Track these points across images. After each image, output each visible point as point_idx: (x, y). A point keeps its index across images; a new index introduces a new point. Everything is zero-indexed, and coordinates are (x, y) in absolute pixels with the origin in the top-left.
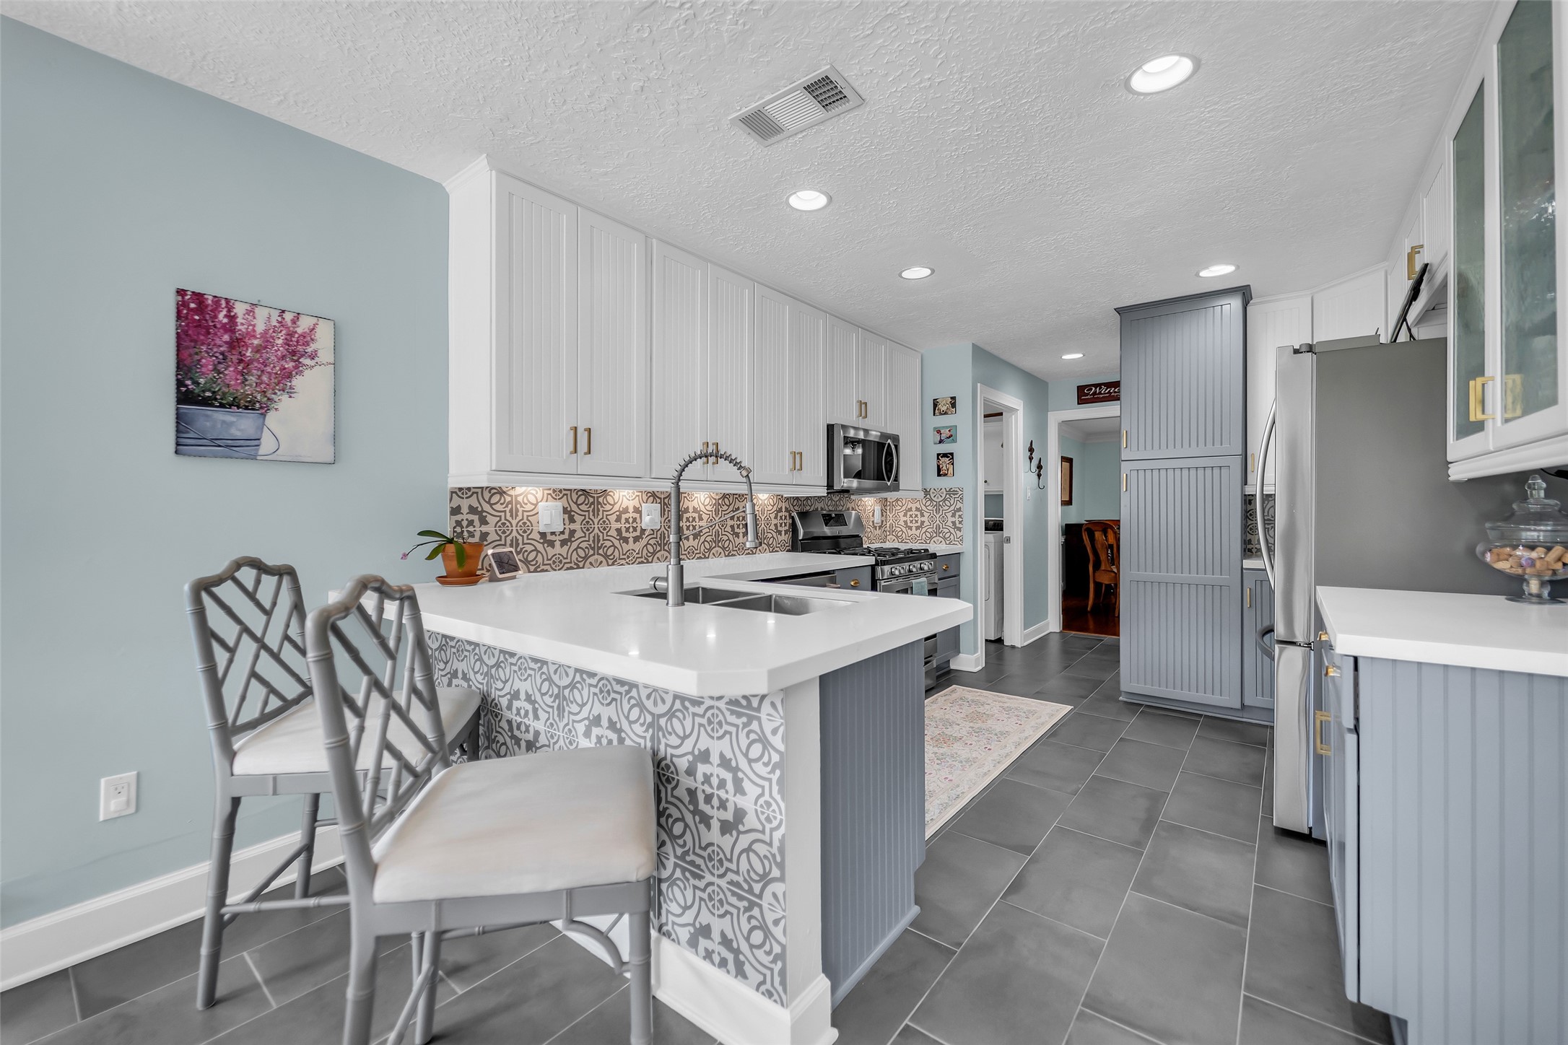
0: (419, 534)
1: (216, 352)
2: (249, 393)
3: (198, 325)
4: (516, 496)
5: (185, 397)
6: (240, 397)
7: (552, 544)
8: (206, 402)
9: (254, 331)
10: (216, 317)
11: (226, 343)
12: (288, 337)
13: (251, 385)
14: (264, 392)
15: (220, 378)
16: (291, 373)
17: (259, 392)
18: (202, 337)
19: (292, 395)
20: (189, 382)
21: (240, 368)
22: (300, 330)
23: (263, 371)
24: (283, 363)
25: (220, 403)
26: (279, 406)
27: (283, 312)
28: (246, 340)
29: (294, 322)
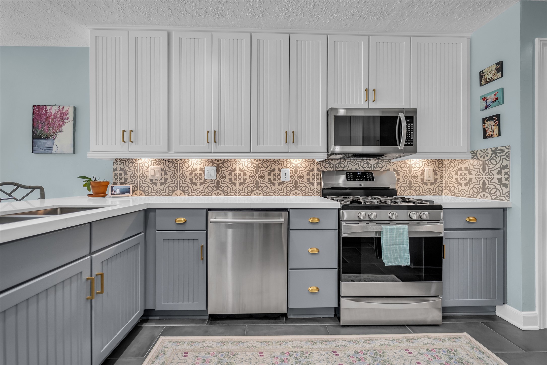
0: (78, 178)
1: (42, 122)
2: (50, 133)
3: (38, 115)
4: (139, 164)
5: (35, 136)
6: (48, 135)
7: (156, 184)
8: (40, 137)
9: (52, 114)
10: (42, 111)
11: (45, 119)
12: (61, 114)
13: (51, 131)
14: (54, 132)
15: (43, 129)
16: (61, 125)
17: (53, 133)
18: (39, 118)
19: (62, 132)
20: (36, 132)
21: (48, 126)
22: (64, 111)
23: (54, 126)
24: (59, 122)
25: (43, 137)
26: (58, 136)
27: (60, 106)
28: (50, 117)
29: (62, 109)
